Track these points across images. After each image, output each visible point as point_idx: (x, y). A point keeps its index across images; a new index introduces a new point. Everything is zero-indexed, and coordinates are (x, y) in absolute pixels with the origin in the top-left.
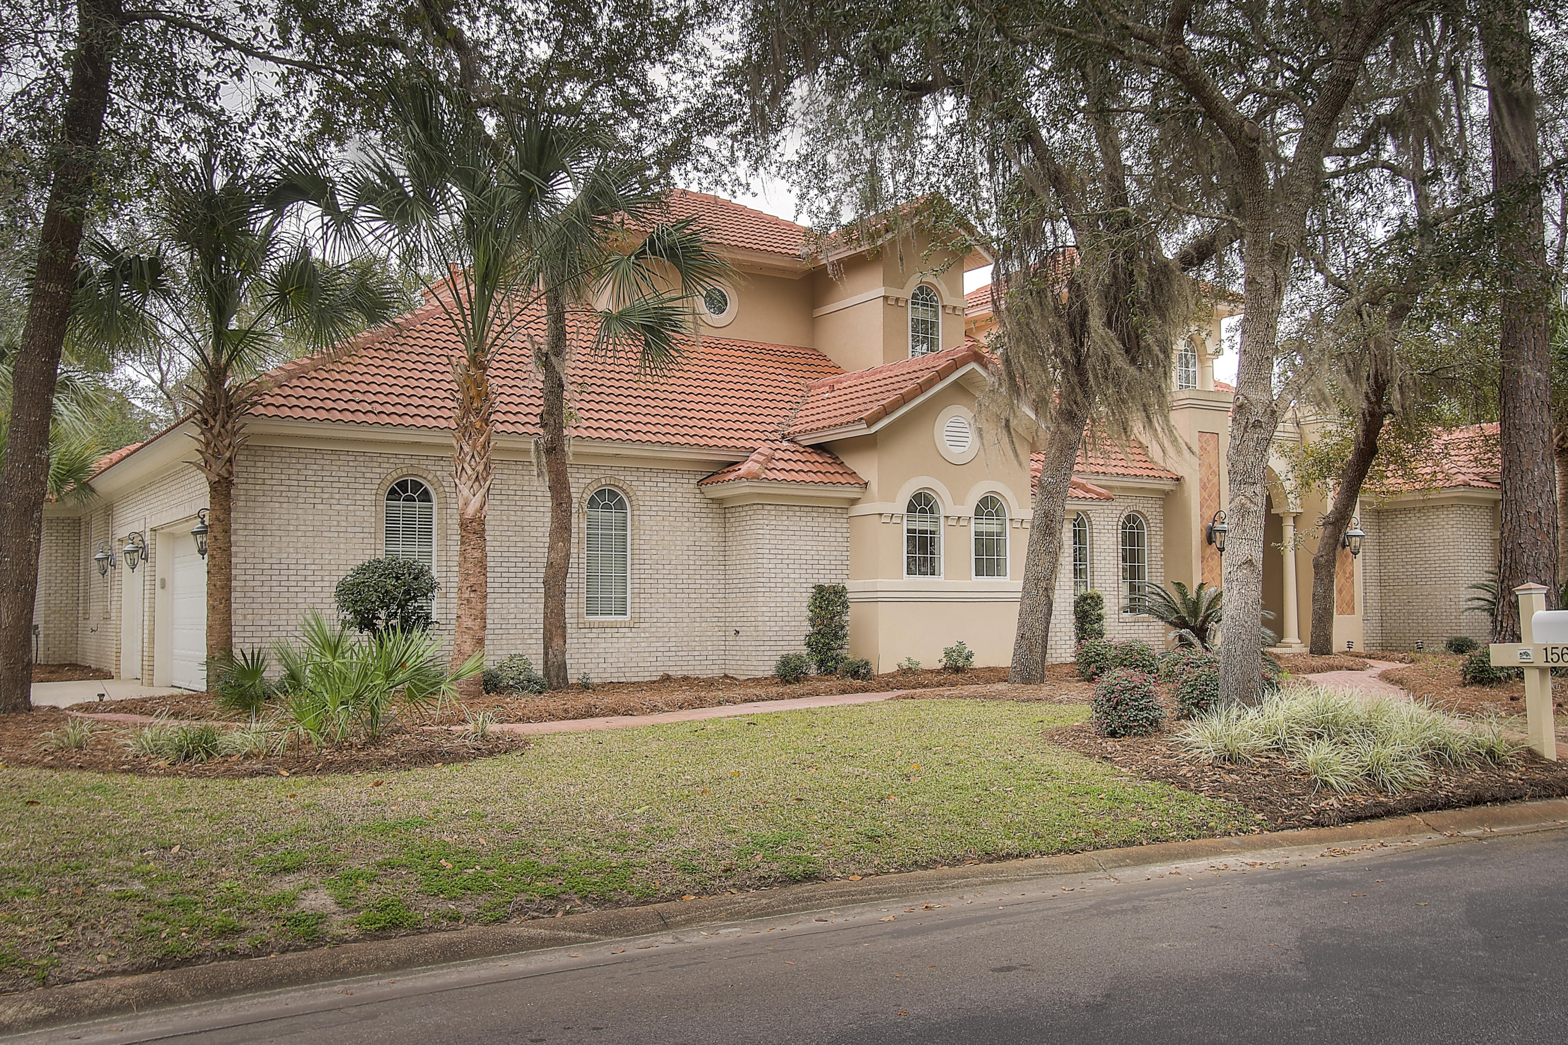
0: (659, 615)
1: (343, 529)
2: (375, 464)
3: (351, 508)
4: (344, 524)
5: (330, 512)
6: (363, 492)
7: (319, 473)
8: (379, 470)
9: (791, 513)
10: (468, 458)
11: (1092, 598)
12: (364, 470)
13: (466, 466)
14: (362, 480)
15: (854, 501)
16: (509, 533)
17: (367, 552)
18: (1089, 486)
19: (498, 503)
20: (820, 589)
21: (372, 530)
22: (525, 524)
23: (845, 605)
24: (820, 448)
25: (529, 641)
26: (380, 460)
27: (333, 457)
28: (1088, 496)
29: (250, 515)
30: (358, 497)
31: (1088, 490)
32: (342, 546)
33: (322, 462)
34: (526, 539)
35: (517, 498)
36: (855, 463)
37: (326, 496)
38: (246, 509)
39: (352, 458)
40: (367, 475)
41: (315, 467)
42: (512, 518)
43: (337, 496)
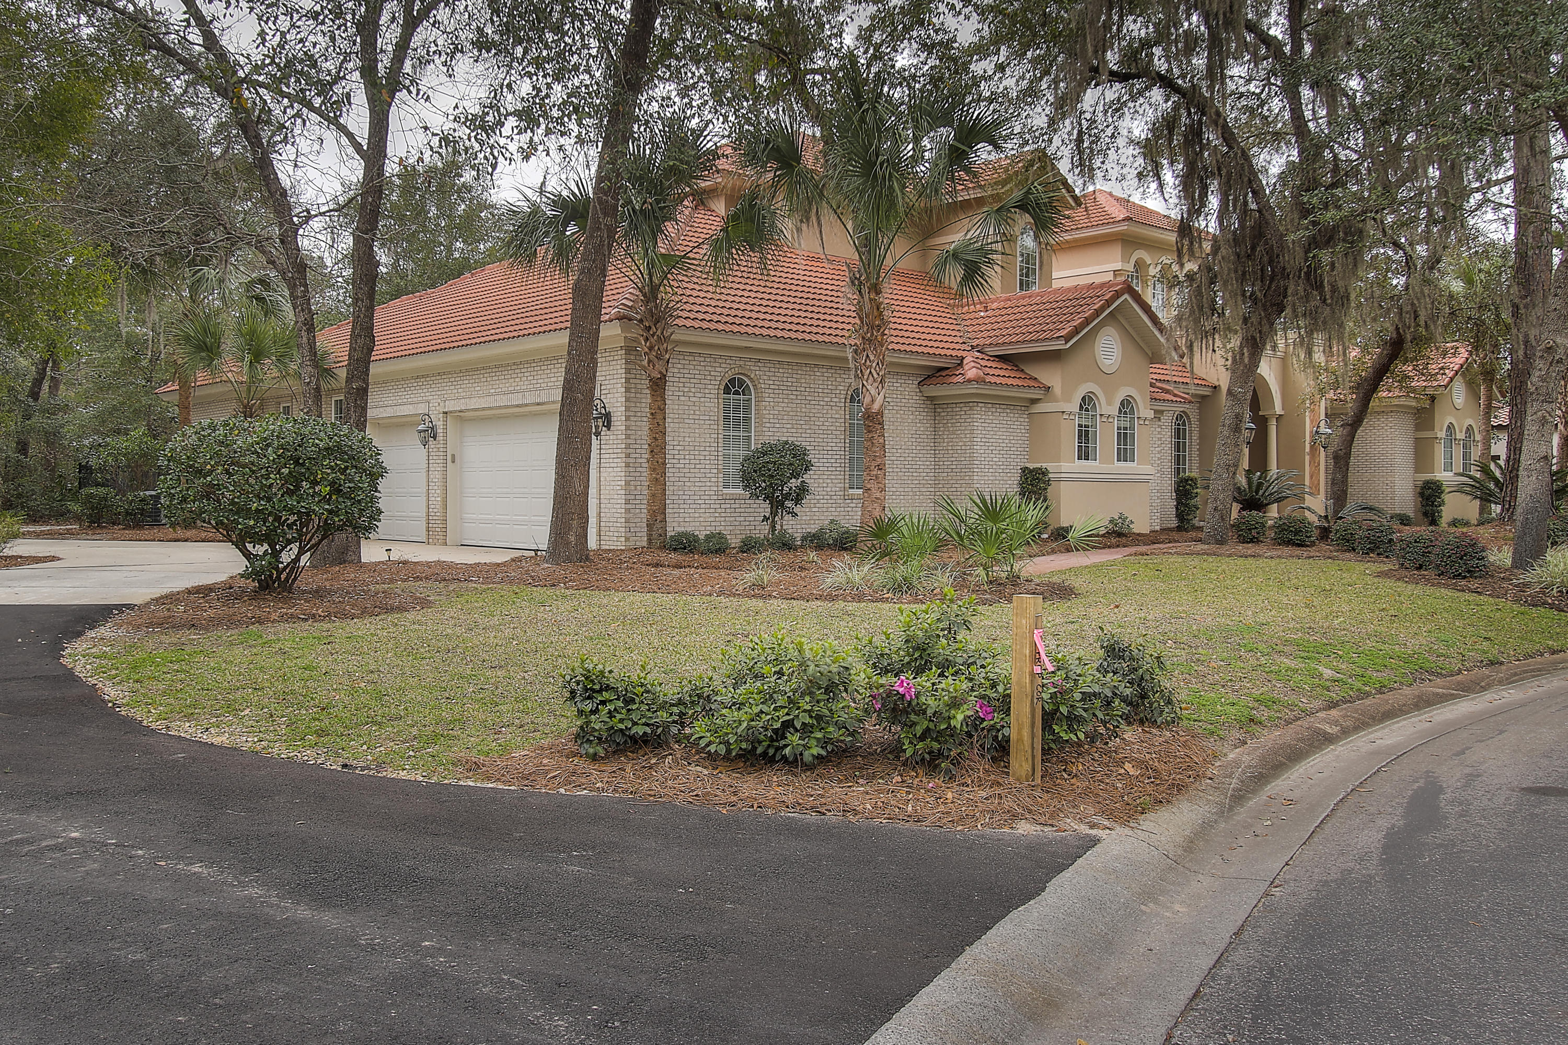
0: (894, 489)
1: (697, 417)
2: (717, 365)
3: (702, 400)
4: (697, 413)
5: (689, 403)
6: (710, 387)
7: (681, 371)
8: (719, 369)
9: (994, 410)
10: (874, 365)
11: (1191, 480)
12: (710, 369)
13: (873, 371)
14: (709, 377)
15: (1034, 401)
16: (802, 422)
17: (713, 436)
18: (1176, 392)
19: (794, 397)
20: (1024, 470)
21: (716, 418)
22: (811, 415)
23: (1048, 483)
24: (1003, 358)
25: (814, 510)
26: (720, 361)
27: (691, 358)
28: (1175, 399)
29: (638, 405)
30: (707, 391)
31: (1175, 395)
32: (697, 431)
33: (684, 362)
34: (813, 427)
35: (806, 394)
36: (1034, 371)
37: (686, 390)
38: (635, 400)
39: (702, 359)
40: (712, 373)
41: (679, 366)
42: (803, 410)
43: (693, 390)
